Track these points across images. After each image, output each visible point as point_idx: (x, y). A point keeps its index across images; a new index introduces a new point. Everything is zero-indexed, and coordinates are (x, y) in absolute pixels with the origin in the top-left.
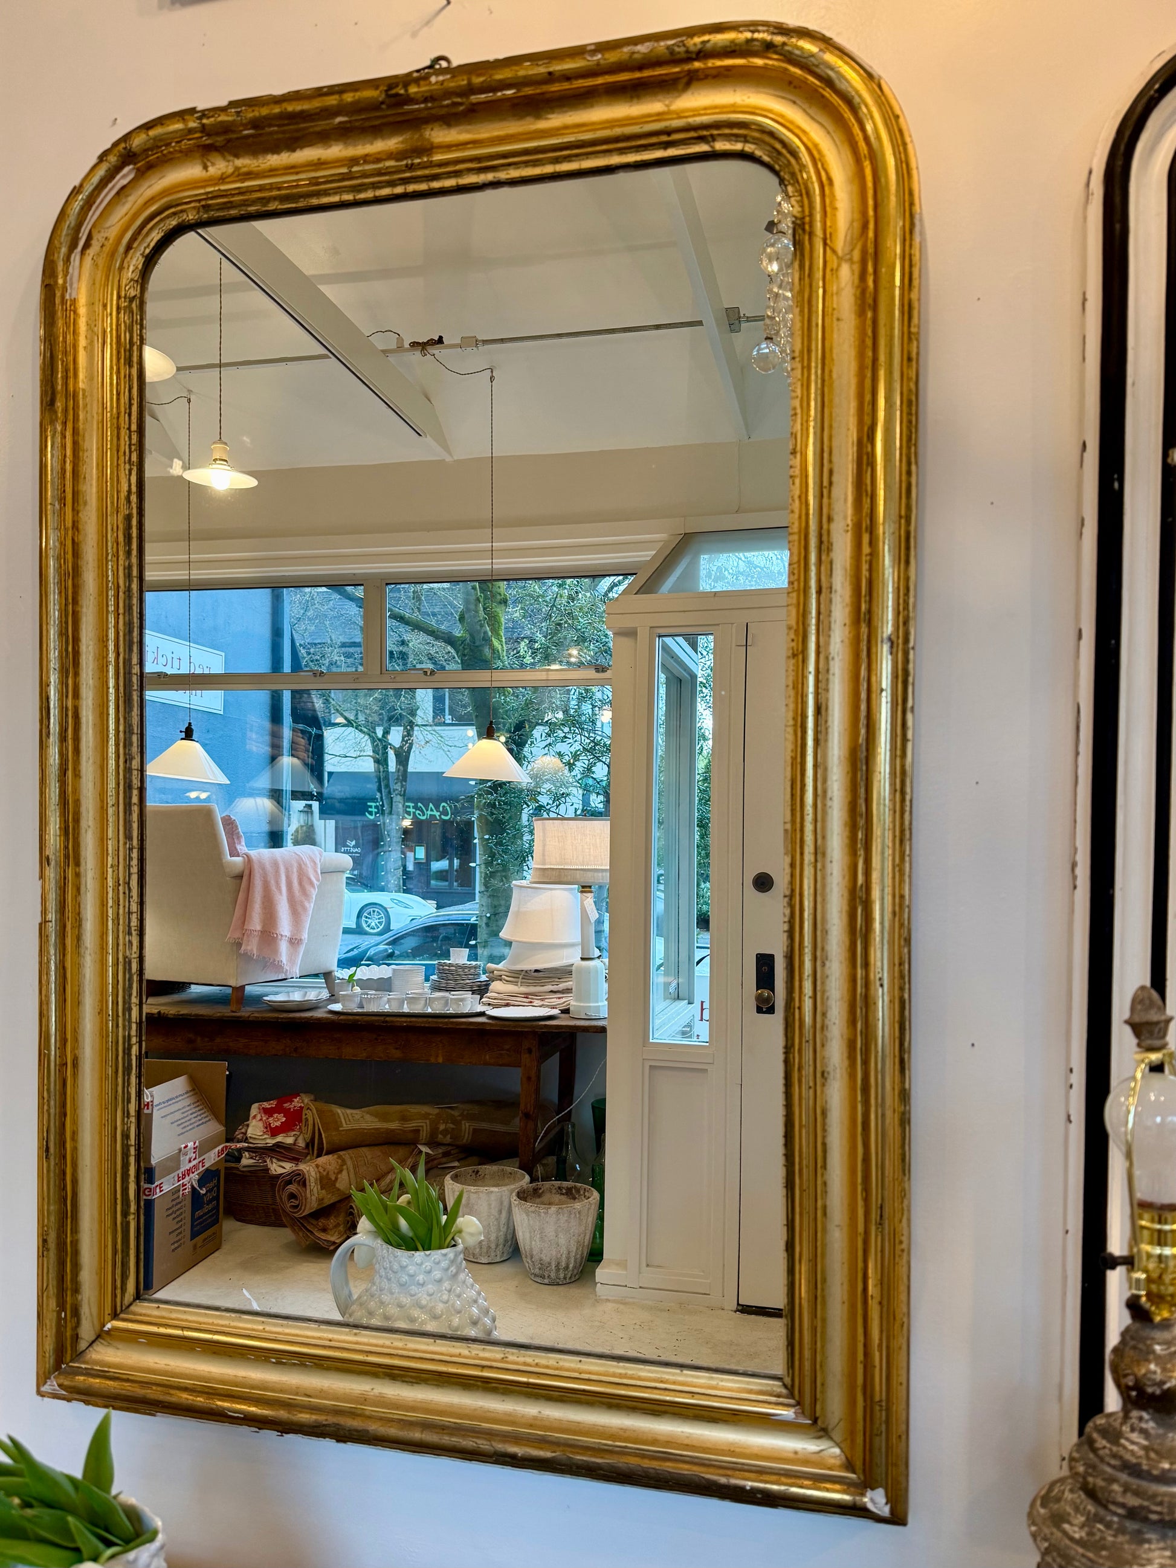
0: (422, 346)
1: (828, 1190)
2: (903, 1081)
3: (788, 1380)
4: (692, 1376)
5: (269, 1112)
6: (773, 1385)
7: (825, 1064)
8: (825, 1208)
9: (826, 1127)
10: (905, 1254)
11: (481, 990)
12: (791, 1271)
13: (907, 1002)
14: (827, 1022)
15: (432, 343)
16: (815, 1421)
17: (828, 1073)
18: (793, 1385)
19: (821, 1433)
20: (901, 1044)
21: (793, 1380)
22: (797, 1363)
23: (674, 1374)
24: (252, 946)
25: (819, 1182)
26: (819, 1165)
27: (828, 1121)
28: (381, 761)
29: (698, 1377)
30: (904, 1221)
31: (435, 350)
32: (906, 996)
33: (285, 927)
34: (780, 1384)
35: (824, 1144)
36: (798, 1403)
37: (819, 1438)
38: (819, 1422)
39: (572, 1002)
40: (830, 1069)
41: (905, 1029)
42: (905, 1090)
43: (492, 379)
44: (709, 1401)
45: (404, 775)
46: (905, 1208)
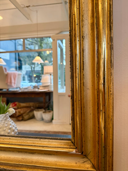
0: (27, 7)
1: (85, 77)
2: (111, 34)
3: (73, 141)
4: (43, 141)
5: (13, 104)
6: (68, 142)
7: (83, 34)
8: (84, 83)
9: (84, 56)
10: (112, 95)
11: (38, 88)
12: (73, 105)
13: (112, 5)
14: (83, 19)
15: (28, 6)
16: (82, 153)
17: (84, 37)
18: (75, 142)
19: (84, 157)
20: (110, 21)
21: (75, 140)
22: (76, 135)
23: (37, 141)
24: (9, 84)
25: (82, 75)
26: (82, 69)
27: (84, 53)
28: (31, 69)
29: (45, 141)
30: (111, 83)
31: (29, 7)
32: (111, 3)
33: (13, 81)
34: (71, 142)
35: (83, 62)
36: (76, 148)
37: (84, 158)
38: (84, 153)
39: (49, 89)
40: (85, 35)
41: (111, 15)
42: (111, 37)
43: (37, 12)
44: (48, 149)
45: (34, 70)
46: (112, 79)
